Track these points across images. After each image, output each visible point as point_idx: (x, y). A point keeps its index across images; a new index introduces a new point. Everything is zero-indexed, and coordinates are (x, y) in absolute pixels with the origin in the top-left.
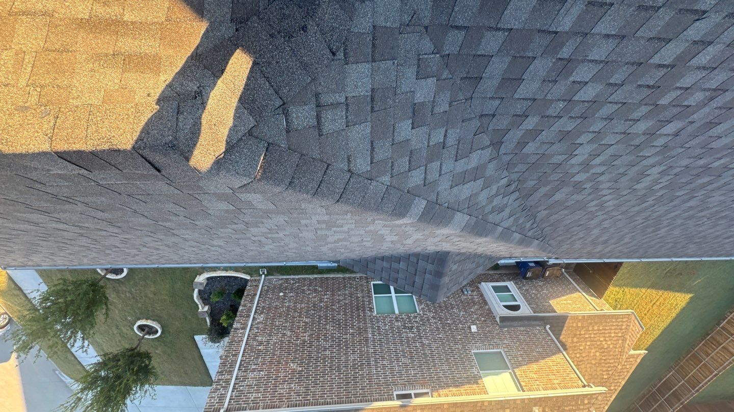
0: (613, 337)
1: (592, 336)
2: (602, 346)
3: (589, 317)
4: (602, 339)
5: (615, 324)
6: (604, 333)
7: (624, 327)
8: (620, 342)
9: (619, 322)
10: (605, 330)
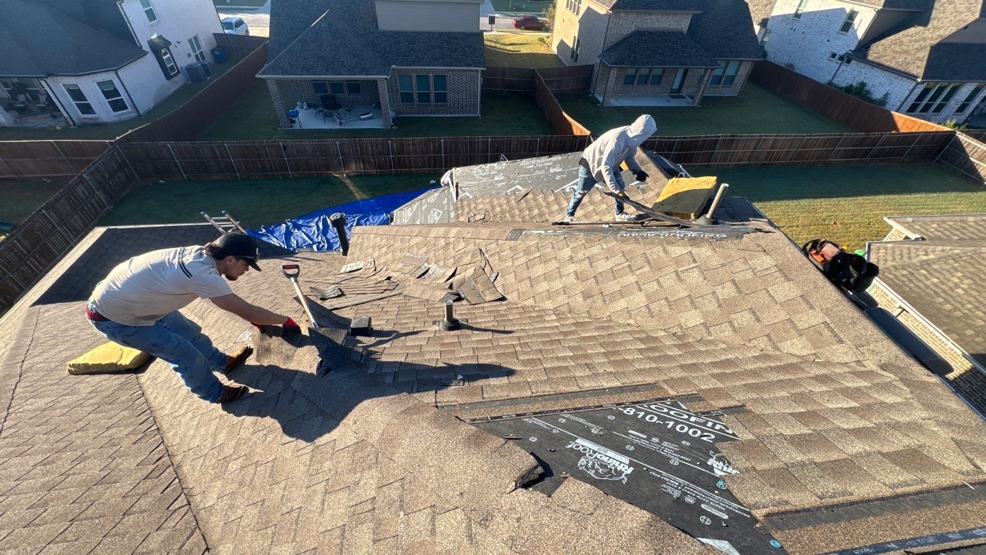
0: (937, 278)
1: (970, 306)
2: (974, 287)
3: (938, 323)
4: (960, 291)
5: (911, 285)
6: (944, 292)
7: (905, 272)
8: (936, 267)
9: (903, 281)
10: (936, 293)
